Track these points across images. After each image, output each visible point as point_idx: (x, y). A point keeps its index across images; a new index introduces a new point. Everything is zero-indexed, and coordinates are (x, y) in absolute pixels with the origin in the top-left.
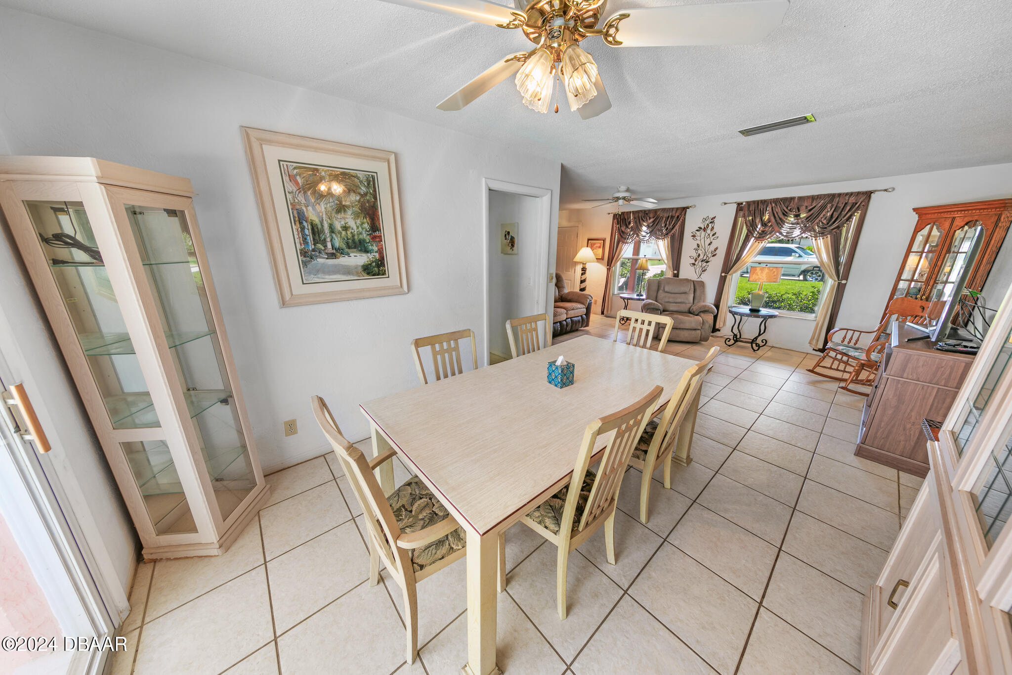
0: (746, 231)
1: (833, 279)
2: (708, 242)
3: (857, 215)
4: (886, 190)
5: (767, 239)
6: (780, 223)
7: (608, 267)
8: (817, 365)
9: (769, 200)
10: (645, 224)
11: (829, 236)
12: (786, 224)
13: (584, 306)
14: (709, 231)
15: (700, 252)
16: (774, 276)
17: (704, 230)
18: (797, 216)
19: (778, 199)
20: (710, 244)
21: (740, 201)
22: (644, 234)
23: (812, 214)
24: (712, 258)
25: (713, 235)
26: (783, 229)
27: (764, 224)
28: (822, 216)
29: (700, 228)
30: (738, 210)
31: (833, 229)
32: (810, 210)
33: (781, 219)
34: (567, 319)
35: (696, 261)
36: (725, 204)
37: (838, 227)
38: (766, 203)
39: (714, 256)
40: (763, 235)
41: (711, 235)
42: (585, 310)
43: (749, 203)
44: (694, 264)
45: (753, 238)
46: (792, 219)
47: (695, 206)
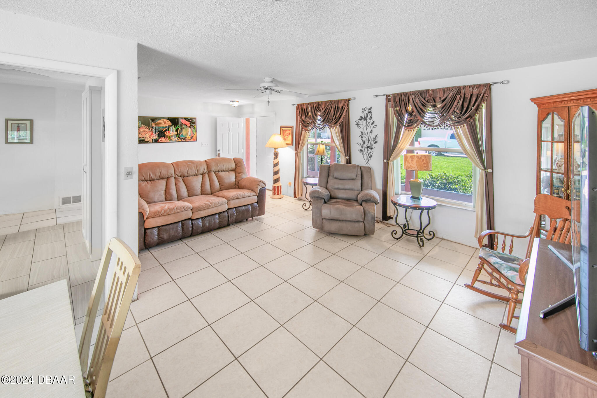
0: (397, 121)
1: (479, 168)
2: (369, 130)
3: (484, 105)
4: (501, 83)
5: (415, 128)
6: (421, 112)
7: (296, 152)
8: (474, 280)
9: (409, 92)
10: (319, 114)
11: (465, 125)
12: (427, 113)
13: (255, 194)
14: (368, 120)
15: (364, 139)
16: (424, 164)
17: (364, 119)
18: (434, 106)
19: (416, 91)
20: (371, 132)
21: (388, 93)
22: (319, 122)
23: (446, 104)
24: (374, 145)
25: (372, 124)
26: (425, 118)
27: (410, 114)
28: (454, 106)
29: (362, 117)
30: (387, 101)
31: (466, 118)
32: (443, 101)
33: (421, 109)
34: (228, 209)
35: (362, 147)
36: (376, 96)
37: (470, 117)
38: (407, 95)
39: (376, 142)
40: (411, 124)
41: (370, 124)
42: (256, 197)
43: (394, 96)
44: (361, 151)
45: (403, 127)
46: (430, 109)
47: (355, 99)
